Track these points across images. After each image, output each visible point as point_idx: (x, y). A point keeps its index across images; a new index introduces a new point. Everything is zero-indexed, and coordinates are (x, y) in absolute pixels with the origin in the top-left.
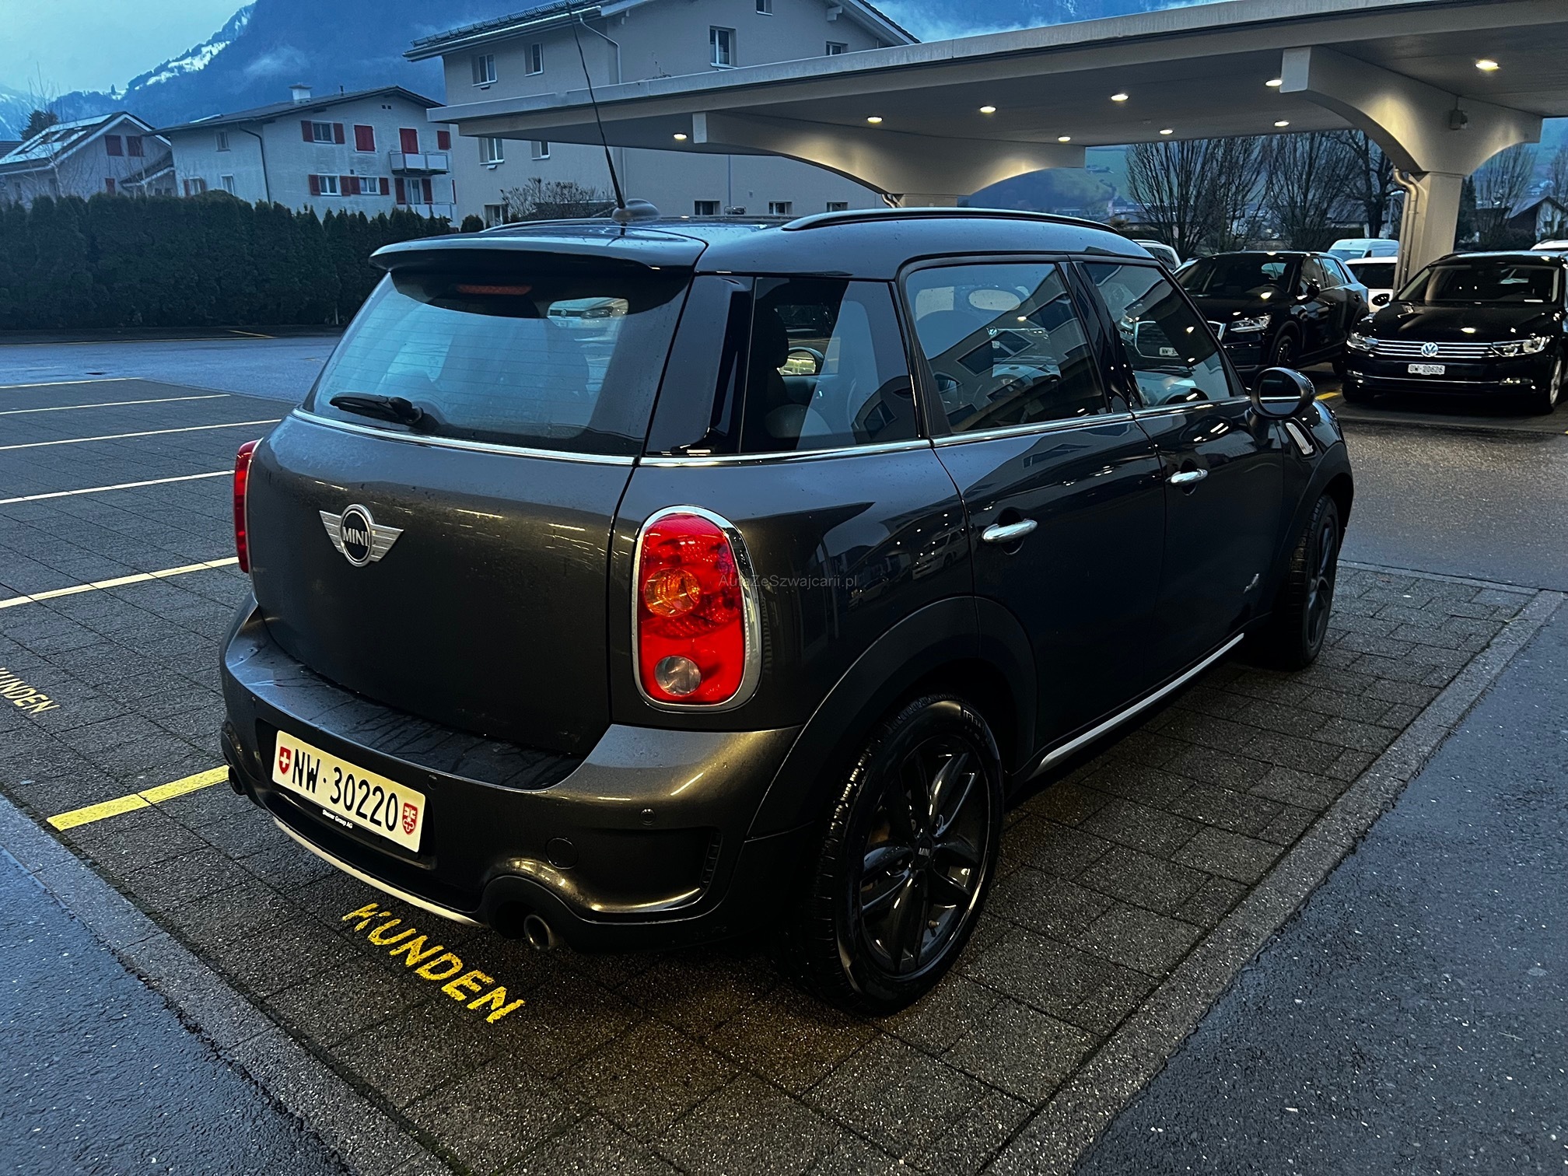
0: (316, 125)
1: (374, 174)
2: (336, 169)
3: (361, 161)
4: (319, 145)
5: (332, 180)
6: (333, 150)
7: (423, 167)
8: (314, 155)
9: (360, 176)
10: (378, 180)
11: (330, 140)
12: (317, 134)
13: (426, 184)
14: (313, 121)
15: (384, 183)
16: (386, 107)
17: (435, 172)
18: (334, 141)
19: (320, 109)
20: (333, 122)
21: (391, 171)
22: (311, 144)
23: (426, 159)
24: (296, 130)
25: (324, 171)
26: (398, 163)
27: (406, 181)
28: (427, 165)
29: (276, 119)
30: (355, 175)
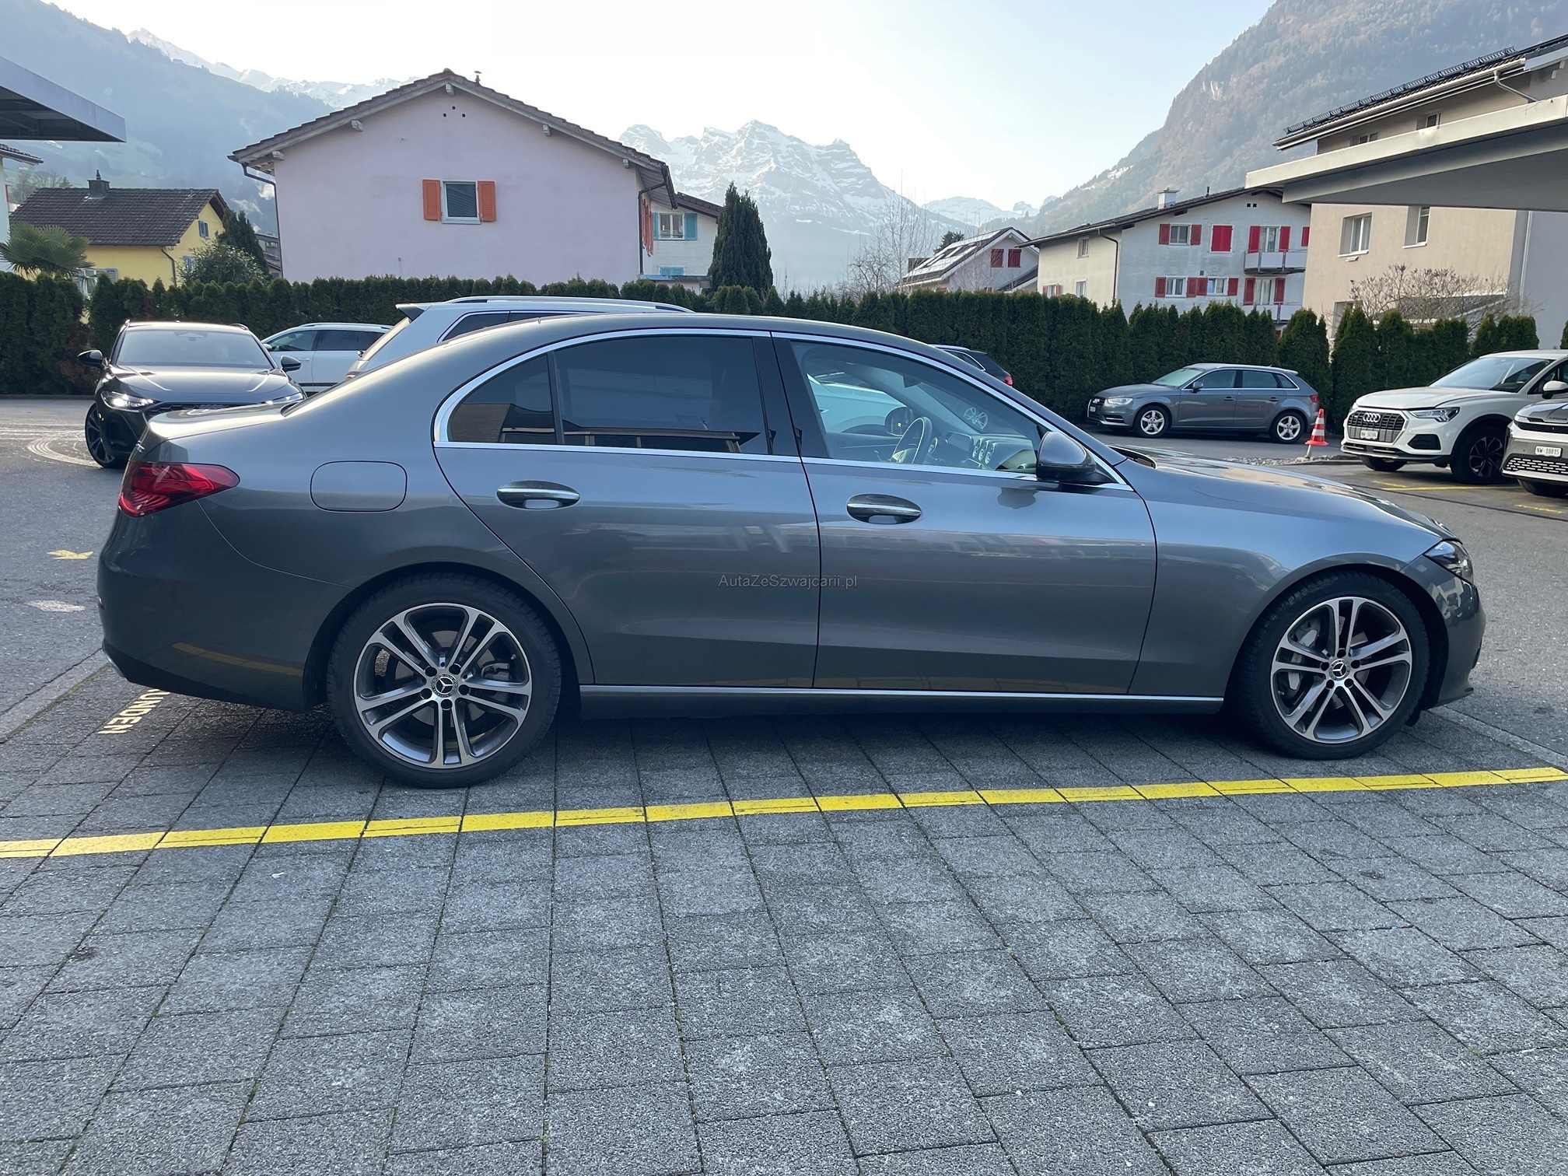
0: (1175, 228)
1: (1225, 275)
2: (1186, 271)
3: (1214, 262)
4: (1175, 247)
5: (1180, 281)
6: (1187, 252)
7: (1279, 266)
8: (1167, 258)
9: (1209, 277)
10: (1228, 280)
11: (1186, 242)
12: (1174, 236)
13: (1280, 284)
14: (1172, 224)
15: (1233, 283)
16: (1252, 205)
17: (1292, 271)
18: (1189, 243)
19: (1179, 210)
20: (1192, 224)
21: (1243, 271)
22: (1165, 246)
23: (1284, 257)
24: (1153, 230)
25: (1174, 273)
26: (1253, 262)
27: (1258, 281)
28: (1284, 263)
30: (1204, 276)
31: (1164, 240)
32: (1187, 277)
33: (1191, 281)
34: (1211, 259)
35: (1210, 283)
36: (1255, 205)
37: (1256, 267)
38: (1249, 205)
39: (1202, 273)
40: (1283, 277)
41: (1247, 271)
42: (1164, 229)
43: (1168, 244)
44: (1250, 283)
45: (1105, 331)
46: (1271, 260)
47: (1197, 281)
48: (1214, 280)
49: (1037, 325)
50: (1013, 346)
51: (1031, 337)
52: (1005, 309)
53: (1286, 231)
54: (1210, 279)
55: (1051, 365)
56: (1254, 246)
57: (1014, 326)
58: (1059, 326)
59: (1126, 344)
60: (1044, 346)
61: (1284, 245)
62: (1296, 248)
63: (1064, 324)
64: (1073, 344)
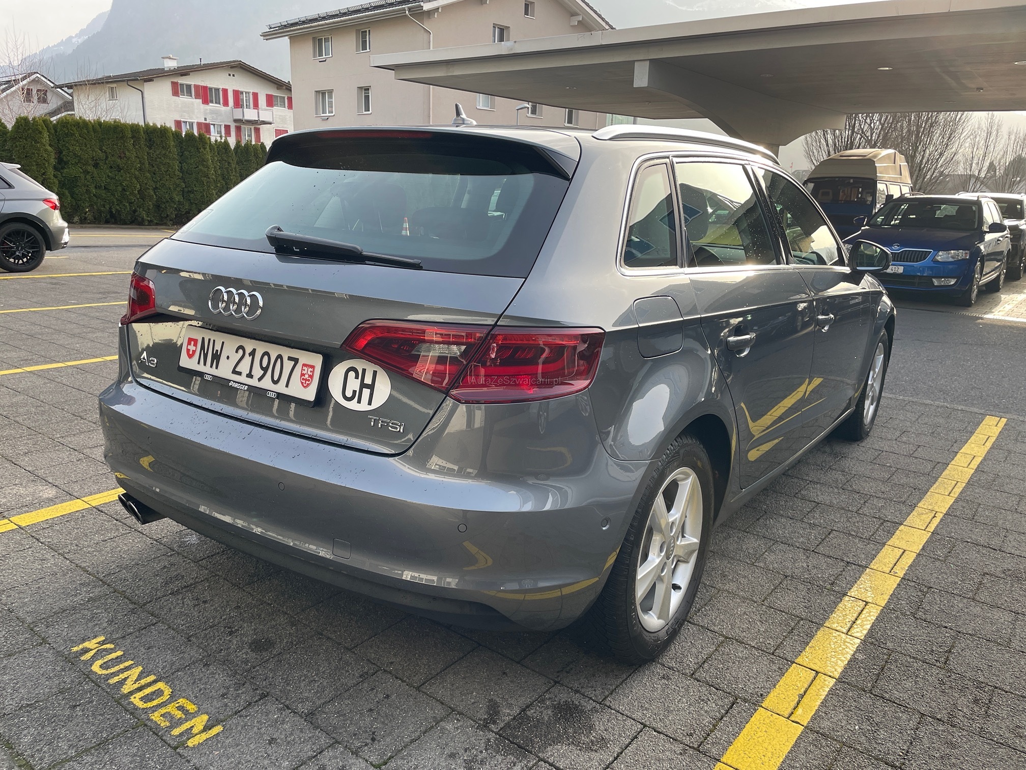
0: (182, 85)
1: (221, 122)
2: (194, 118)
4: (184, 99)
5: (191, 124)
6: (193, 104)
7: (255, 118)
8: (180, 106)
9: (210, 123)
10: (223, 126)
11: (191, 96)
12: (182, 91)
13: (257, 131)
14: (180, 82)
15: (227, 128)
17: (264, 123)
18: (194, 98)
19: (184, 72)
20: (193, 84)
22: (177, 98)
23: (258, 113)
24: (167, 87)
25: (186, 117)
26: (238, 114)
27: (243, 127)
28: (259, 117)
29: (154, 79)
30: (207, 122)
31: (175, 93)
32: (196, 121)
33: (199, 124)
34: (210, 110)
35: (212, 127)
36: (233, 75)
37: (241, 118)
38: (230, 75)
39: (205, 119)
40: (258, 126)
41: (236, 121)
42: (174, 84)
43: (178, 96)
44: (238, 129)
46: (250, 114)
47: (203, 125)
48: (214, 125)
50: (153, 167)
52: (143, 137)
53: (255, 95)
54: (212, 124)
55: (185, 183)
56: (238, 104)
57: (151, 151)
58: (186, 153)
61: (256, 106)
62: (263, 107)
63: (190, 152)
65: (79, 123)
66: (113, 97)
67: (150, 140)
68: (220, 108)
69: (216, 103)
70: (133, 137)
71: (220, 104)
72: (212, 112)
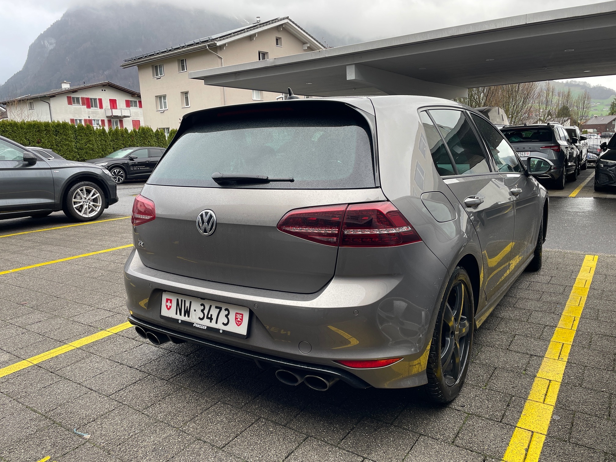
0: (73, 98)
1: (99, 118)
2: (82, 117)
4: (75, 107)
5: (80, 121)
6: (81, 108)
7: (119, 115)
8: (73, 110)
9: (92, 119)
10: (100, 120)
11: (79, 104)
12: (74, 102)
13: (121, 122)
14: (72, 96)
15: (103, 121)
16: (104, 90)
17: (125, 117)
18: (81, 105)
19: (74, 91)
20: (80, 97)
21: (106, 117)
23: (121, 111)
24: (64, 100)
25: (77, 117)
26: (109, 113)
27: (112, 120)
28: (122, 114)
29: (56, 95)
30: (90, 119)
31: (70, 103)
32: (83, 119)
33: (85, 120)
34: (91, 111)
37: (111, 115)
38: (102, 90)
39: (89, 117)
40: (122, 119)
42: (69, 98)
43: (72, 105)
44: (109, 121)
45: (100, 139)
46: (116, 112)
47: (88, 120)
48: (94, 120)
49: (69, 137)
51: (67, 142)
52: (51, 130)
55: (79, 155)
57: (57, 137)
59: (110, 144)
60: (74, 146)
63: (81, 136)
64: (88, 145)
65: (11, 124)
66: (31, 108)
67: (56, 131)
68: (98, 109)
69: (95, 107)
70: (45, 130)
71: (97, 107)
72: (93, 113)
